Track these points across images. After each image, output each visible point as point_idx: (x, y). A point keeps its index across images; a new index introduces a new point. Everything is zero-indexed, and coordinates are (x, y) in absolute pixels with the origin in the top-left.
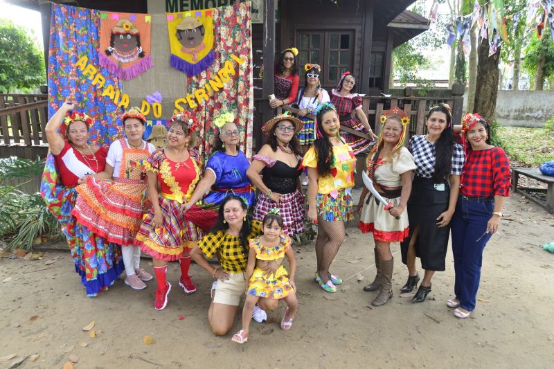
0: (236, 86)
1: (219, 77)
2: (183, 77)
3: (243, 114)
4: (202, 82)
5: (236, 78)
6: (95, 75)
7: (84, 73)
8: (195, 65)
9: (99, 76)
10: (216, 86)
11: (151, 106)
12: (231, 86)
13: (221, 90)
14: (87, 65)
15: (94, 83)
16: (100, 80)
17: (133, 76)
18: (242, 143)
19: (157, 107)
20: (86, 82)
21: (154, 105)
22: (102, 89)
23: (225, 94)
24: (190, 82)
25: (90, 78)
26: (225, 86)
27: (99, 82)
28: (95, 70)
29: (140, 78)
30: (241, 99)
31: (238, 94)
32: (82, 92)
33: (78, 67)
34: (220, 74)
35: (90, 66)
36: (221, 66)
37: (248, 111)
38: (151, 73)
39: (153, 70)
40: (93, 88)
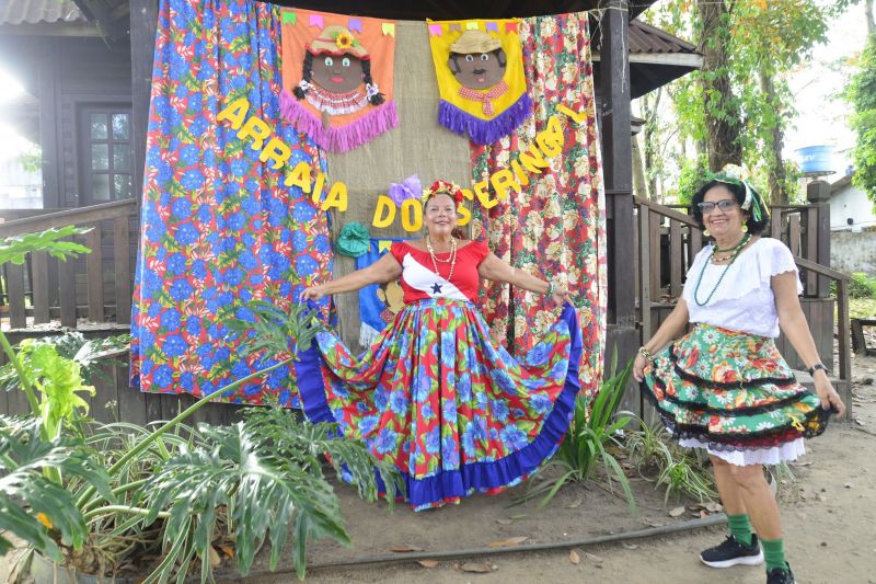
0: (570, 167)
1: (537, 146)
2: (463, 145)
3: (592, 221)
4: (502, 158)
5: (571, 149)
6: (265, 142)
7: (241, 135)
8: (491, 122)
9: (276, 143)
10: (531, 164)
11: (398, 209)
12: (560, 166)
13: (545, 171)
14: (245, 121)
15: (263, 157)
16: (279, 152)
17: (354, 142)
18: (593, 277)
19: (411, 208)
20: (243, 155)
21: (406, 205)
22: (282, 172)
23: (550, 177)
24: (477, 159)
25: (256, 146)
26: (550, 163)
27: (275, 156)
28: (266, 131)
29: (367, 147)
30: (584, 190)
31: (575, 181)
32: (232, 178)
33: (221, 124)
34: (539, 141)
35: (255, 121)
36: (540, 126)
37: (597, 214)
38: (392, 139)
39: (397, 132)
40: (259, 169)
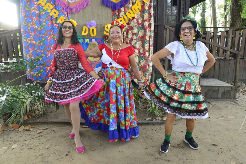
0: (143, 17)
1: (132, 10)
2: (109, 11)
3: (148, 33)
4: (122, 14)
5: (143, 11)
6: (52, 10)
7: (45, 8)
8: (117, 3)
9: (54, 10)
10: (130, 16)
11: (89, 30)
12: (139, 17)
13: (134, 18)
14: (46, 4)
15: (51, 14)
16: (55, 13)
17: (77, 11)
18: (147, 51)
19: (93, 30)
20: (45, 13)
21: (91, 29)
22: (56, 19)
23: (135, 20)
24: (113, 15)
25: (49, 11)
26: (136, 16)
27: (54, 14)
28: (52, 7)
29: (81, 12)
30: (146, 24)
31: (144, 21)
32: (41, 20)
33: (39, 5)
34: (133, 8)
35: (48, 4)
36: (133, 4)
37: (151, 31)
38: (88, 9)
39: (90, 7)
40: (50, 18)
